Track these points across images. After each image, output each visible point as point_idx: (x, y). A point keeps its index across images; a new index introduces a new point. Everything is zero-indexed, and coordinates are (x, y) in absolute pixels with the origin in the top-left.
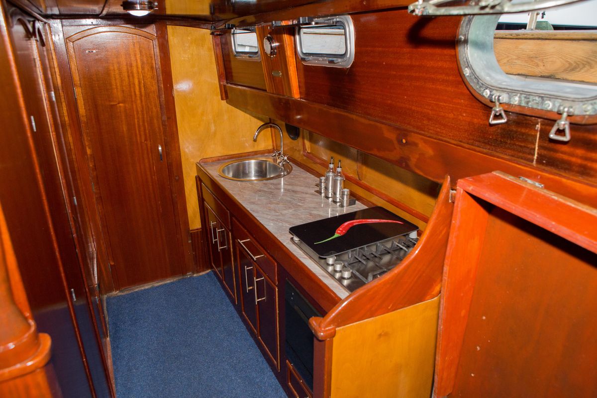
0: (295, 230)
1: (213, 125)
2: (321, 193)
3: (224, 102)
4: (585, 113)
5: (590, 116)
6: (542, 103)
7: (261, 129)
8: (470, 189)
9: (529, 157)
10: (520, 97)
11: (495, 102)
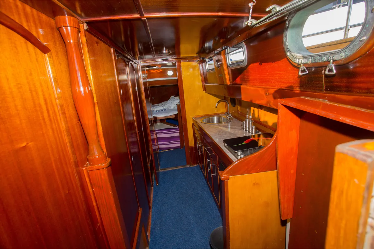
0: (226, 141)
1: (199, 102)
2: (243, 129)
3: (204, 92)
4: (341, 58)
5: (345, 59)
6: (321, 58)
7: (219, 102)
8: (283, 102)
9: (321, 88)
10: (311, 59)
11: (300, 64)
